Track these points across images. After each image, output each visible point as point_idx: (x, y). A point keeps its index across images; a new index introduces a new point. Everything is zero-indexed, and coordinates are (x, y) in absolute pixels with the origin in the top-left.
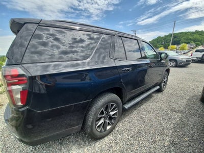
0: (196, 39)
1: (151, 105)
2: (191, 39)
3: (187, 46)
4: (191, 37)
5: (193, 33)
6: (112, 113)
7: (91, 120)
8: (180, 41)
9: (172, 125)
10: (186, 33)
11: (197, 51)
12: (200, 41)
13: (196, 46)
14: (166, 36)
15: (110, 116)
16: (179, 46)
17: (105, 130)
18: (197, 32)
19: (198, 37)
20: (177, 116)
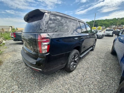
0: (105, 24)
1: (90, 56)
2: (103, 24)
3: (101, 28)
4: (103, 23)
5: (104, 20)
6: (76, 59)
7: (69, 61)
8: (97, 25)
9: (101, 64)
10: (101, 20)
11: (107, 30)
12: (108, 25)
13: (106, 28)
14: (90, 22)
15: (75, 60)
16: (97, 28)
17: (73, 68)
18: (106, 20)
19: (107, 23)
20: (102, 60)
